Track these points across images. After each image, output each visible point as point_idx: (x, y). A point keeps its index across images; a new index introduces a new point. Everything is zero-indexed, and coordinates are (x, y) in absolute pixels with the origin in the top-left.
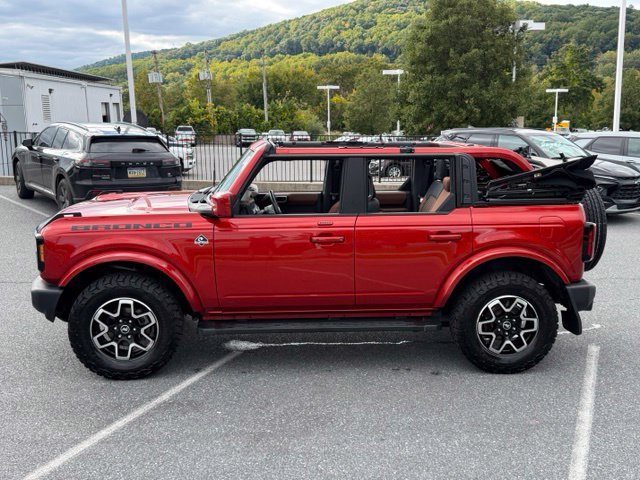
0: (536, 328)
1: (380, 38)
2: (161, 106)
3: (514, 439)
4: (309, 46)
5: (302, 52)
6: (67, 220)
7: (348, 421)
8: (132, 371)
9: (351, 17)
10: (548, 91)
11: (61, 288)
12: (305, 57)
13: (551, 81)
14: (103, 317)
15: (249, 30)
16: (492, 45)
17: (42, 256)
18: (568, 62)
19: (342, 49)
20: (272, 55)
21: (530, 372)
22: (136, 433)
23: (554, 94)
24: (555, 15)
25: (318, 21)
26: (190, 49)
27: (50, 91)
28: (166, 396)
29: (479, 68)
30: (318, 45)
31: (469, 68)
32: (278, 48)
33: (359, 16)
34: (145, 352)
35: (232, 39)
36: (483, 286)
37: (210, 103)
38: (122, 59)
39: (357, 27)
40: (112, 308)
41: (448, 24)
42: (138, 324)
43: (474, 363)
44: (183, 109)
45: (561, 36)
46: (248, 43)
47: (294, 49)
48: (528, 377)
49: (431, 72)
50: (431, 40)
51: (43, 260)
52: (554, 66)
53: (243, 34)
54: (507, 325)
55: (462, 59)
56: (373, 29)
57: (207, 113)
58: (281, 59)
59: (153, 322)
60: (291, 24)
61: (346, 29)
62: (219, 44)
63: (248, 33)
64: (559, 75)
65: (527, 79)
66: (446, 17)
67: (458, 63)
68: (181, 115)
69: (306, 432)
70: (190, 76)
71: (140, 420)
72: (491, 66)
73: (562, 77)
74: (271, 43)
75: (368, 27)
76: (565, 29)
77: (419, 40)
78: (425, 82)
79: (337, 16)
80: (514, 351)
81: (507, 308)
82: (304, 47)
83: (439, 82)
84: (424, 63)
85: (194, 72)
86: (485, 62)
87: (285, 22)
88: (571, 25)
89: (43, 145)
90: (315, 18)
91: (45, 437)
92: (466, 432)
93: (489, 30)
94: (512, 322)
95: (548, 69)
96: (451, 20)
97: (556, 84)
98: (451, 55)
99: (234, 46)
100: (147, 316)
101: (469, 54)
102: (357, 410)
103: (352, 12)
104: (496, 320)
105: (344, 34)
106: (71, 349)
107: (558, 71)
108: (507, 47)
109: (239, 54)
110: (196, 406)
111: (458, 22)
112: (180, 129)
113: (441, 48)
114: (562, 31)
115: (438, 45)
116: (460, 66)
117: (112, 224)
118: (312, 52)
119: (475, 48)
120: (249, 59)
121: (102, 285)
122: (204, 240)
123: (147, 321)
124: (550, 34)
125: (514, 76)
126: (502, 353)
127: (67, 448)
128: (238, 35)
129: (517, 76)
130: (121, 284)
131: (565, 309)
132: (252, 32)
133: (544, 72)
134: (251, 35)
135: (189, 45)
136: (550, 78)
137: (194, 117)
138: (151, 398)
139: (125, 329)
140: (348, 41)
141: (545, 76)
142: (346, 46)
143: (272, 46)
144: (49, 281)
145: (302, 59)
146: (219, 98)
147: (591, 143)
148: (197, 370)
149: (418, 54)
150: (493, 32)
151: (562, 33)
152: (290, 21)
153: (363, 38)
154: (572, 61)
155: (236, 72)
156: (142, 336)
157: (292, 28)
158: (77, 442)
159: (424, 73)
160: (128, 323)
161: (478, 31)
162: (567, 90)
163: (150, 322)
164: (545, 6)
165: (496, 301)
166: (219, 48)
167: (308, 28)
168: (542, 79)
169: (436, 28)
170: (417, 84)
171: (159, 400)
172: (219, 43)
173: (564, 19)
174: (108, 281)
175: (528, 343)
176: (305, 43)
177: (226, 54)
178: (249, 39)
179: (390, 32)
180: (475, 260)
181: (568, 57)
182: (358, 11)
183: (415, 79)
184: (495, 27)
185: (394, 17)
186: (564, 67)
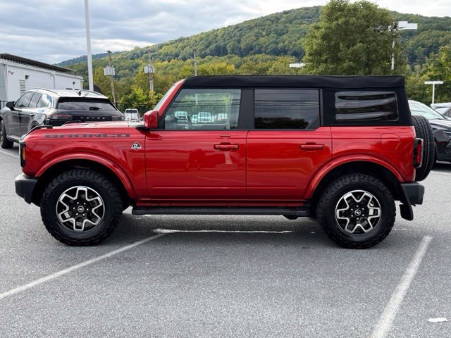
0: (379, 215)
1: (291, 43)
2: (113, 93)
3: (356, 280)
4: (233, 50)
5: (227, 54)
6: (43, 130)
7: (237, 270)
8: (85, 239)
9: (267, 27)
10: (426, 83)
11: (36, 178)
12: (229, 58)
13: (429, 76)
14: (66, 200)
15: (185, 37)
16: (374, 41)
17: (24, 156)
18: (443, 61)
19: (260, 52)
20: (203, 57)
21: (376, 248)
22: (86, 272)
23: (431, 85)
24: (435, 25)
25: (241, 30)
26: (138, 52)
27: (27, 77)
28: (108, 255)
29: (364, 58)
30: (240, 49)
31: (355, 58)
32: (208, 50)
33: (274, 25)
34: (94, 226)
35: (171, 44)
36: (340, 183)
37: (152, 91)
38: (85, 58)
39: (272, 35)
40: (72, 193)
41: (338, 24)
42: (90, 205)
43: (333, 240)
44: (130, 96)
45: (440, 42)
46: (185, 47)
47: (220, 52)
48: (374, 251)
49: (326, 61)
50: (325, 37)
51: (24, 158)
52: (432, 65)
53: (181, 40)
54: (358, 212)
55: (349, 51)
56: (285, 37)
57: (149, 99)
58: (210, 60)
59: (101, 204)
60: (218, 32)
61: (263, 37)
62: (161, 48)
63: (184, 39)
64: (436, 71)
65: (403, 67)
66: (337, 19)
67: (346, 54)
68: (128, 100)
69: (208, 274)
70: (137, 73)
71: (90, 266)
72: (374, 56)
73: (438, 73)
74: (202, 47)
75: (280, 35)
76: (443, 37)
77: (315, 37)
78: (320, 69)
79: (256, 26)
80: (364, 232)
81: (358, 199)
82: (229, 49)
83: (332, 68)
84: (320, 55)
85: (140, 69)
86: (369, 54)
87: (214, 30)
88: (447, 33)
89: (22, 106)
90: (238, 27)
91: (23, 273)
92: (321, 276)
93: (371, 29)
94: (361, 210)
95: (427, 67)
96: (340, 22)
97: (433, 78)
98: (341, 48)
99: (172, 50)
100: (97, 200)
101: (355, 47)
102: (244, 264)
103: (268, 22)
104: (350, 209)
105: (262, 40)
106: (42, 223)
107: (435, 68)
108: (386, 42)
109: (177, 56)
110: (130, 260)
111: (346, 23)
112: (128, 112)
113: (333, 43)
114: (441, 38)
115: (331, 40)
116: (348, 56)
117: (74, 134)
118: (236, 54)
119: (361, 42)
120: (184, 59)
121: (66, 177)
122: (139, 146)
123: (96, 204)
124: (431, 40)
125: (393, 65)
126: (354, 233)
127: (38, 278)
128: (176, 41)
129: (395, 65)
130: (79, 176)
131: (402, 204)
132: (188, 39)
133: (424, 69)
134: (186, 41)
135: (137, 48)
136: (429, 73)
137: (138, 102)
138: (97, 256)
139: (81, 209)
140: (265, 45)
141: (425, 72)
142: (263, 49)
143: (203, 49)
144: (29, 174)
145: (228, 59)
146: (160, 89)
147: (449, 111)
148: (132, 243)
149: (315, 47)
150: (375, 30)
151: (441, 40)
152: (218, 30)
153: (277, 43)
154: (447, 60)
155: (174, 70)
156: (93, 214)
157: (220, 35)
158: (45, 275)
159: (319, 62)
160: (83, 205)
161: (362, 30)
162: (442, 82)
163: (99, 204)
164: (427, 18)
165: (349, 194)
166: (161, 51)
167: (233, 35)
168: (422, 75)
169: (329, 28)
170: (315, 71)
171: (103, 257)
172: (161, 46)
173: (442, 29)
174: (70, 173)
175: (374, 226)
176: (230, 47)
177: (167, 56)
178: (185, 44)
179: (299, 39)
180: (334, 163)
181: (443, 57)
182: (273, 22)
183: (313, 67)
184: (377, 27)
185: (302, 26)
186: (441, 65)
